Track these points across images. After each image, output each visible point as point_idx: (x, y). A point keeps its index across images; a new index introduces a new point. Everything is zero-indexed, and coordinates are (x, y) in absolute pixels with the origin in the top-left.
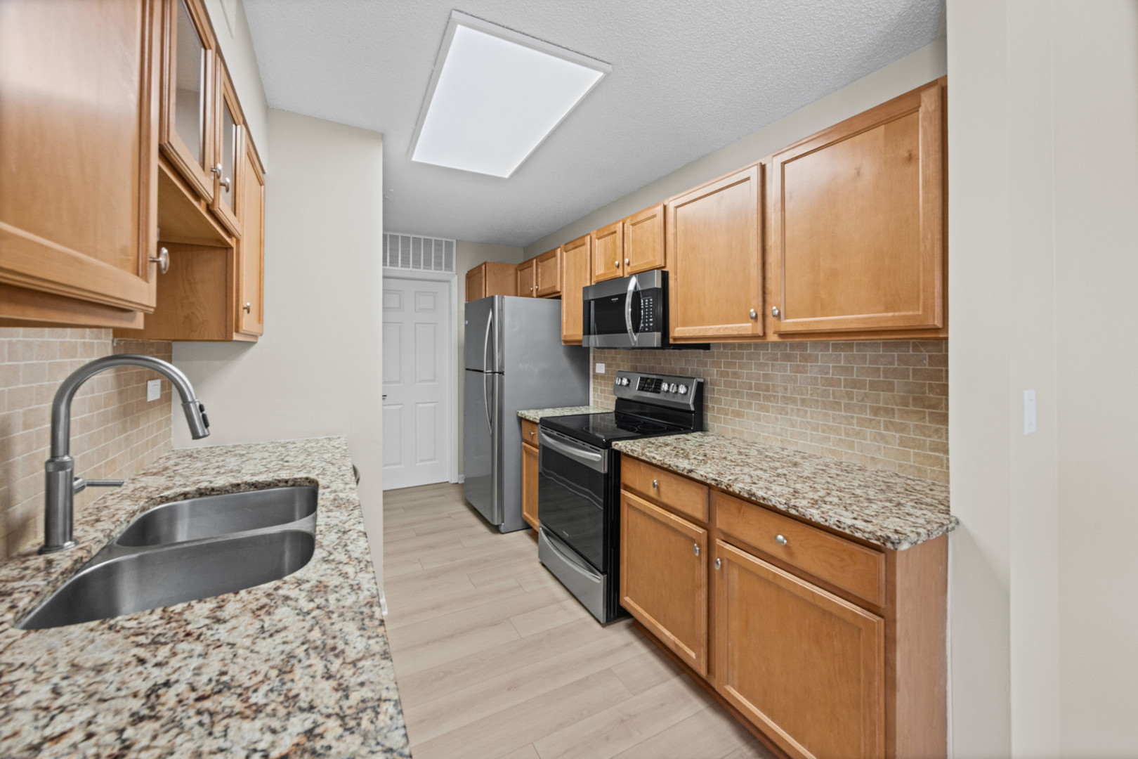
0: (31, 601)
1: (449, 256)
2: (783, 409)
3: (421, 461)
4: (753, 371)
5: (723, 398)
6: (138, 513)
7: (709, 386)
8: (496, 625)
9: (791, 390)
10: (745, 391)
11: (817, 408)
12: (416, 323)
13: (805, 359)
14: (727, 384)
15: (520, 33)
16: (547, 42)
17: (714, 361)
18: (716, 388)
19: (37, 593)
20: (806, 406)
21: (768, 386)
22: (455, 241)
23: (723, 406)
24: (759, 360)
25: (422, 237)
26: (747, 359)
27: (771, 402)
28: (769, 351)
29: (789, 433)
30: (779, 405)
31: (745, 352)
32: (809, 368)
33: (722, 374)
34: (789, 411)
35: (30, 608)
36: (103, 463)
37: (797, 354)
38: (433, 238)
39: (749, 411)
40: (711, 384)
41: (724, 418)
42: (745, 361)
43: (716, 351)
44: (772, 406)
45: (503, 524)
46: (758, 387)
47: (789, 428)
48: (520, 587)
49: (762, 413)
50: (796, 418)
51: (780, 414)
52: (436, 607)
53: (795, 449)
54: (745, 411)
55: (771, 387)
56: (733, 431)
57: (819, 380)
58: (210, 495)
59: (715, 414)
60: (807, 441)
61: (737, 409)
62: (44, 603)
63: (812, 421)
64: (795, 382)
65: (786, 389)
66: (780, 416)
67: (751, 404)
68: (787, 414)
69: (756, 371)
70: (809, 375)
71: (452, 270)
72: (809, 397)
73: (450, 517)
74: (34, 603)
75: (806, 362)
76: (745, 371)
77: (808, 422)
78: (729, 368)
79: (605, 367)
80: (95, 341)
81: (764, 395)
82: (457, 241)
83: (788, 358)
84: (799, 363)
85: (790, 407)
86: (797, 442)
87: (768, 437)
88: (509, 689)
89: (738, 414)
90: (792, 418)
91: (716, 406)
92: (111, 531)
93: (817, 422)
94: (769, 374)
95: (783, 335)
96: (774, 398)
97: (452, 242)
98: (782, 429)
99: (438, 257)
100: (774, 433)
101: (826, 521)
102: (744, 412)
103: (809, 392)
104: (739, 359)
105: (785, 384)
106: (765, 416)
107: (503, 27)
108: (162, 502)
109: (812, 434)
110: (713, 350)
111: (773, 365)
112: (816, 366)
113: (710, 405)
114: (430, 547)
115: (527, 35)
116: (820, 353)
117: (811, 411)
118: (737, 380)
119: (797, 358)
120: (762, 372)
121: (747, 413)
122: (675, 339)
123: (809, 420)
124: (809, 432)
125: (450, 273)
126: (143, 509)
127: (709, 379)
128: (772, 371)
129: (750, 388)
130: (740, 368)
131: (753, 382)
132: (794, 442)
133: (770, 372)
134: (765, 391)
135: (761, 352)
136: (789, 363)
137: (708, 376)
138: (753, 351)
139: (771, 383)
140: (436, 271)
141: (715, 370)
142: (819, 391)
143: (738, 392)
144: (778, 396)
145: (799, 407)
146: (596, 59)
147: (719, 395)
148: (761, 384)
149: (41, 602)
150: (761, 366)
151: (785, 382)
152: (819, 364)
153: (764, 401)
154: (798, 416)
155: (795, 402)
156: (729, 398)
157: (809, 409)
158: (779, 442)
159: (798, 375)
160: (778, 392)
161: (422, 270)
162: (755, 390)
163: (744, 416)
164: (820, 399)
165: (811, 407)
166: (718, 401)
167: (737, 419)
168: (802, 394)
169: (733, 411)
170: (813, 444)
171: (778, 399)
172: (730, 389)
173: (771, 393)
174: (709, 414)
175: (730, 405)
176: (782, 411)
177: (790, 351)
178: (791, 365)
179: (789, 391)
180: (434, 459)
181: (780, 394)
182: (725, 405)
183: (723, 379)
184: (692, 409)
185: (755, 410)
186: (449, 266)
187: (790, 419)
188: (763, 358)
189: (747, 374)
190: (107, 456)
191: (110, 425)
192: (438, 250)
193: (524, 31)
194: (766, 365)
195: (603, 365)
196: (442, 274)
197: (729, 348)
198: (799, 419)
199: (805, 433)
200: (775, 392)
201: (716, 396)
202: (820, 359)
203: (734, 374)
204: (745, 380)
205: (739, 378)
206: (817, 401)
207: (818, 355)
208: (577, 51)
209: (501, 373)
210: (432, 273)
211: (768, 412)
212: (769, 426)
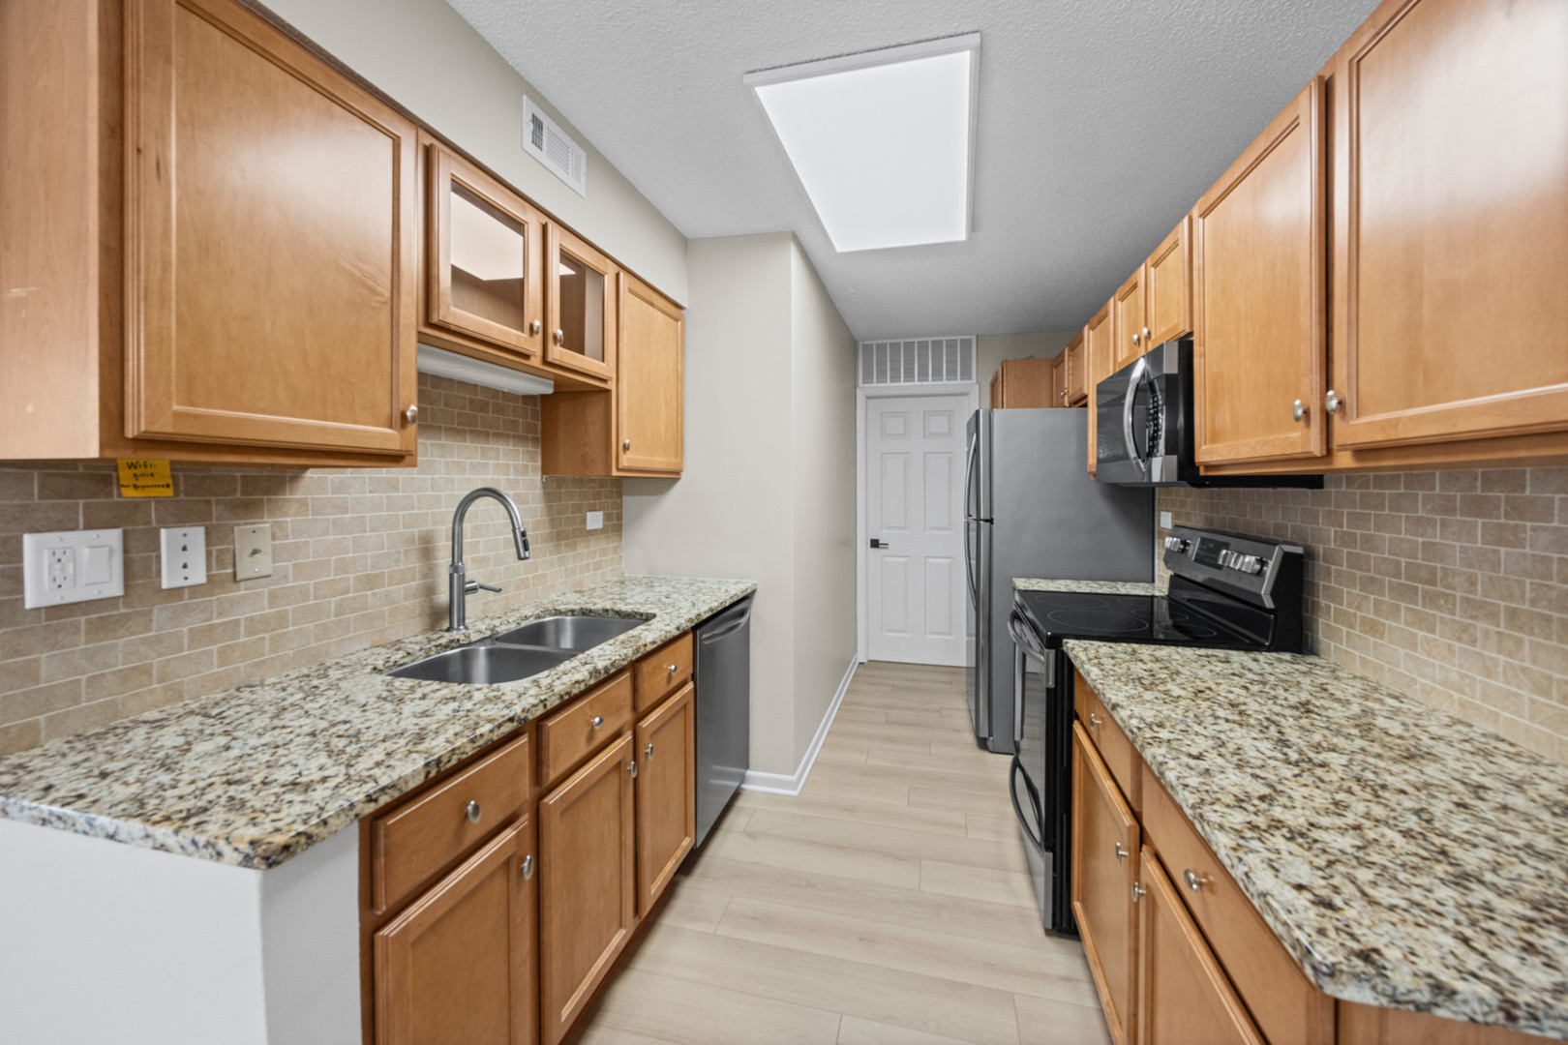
0: (403, 657)
1: (966, 360)
2: (1465, 629)
3: (932, 633)
4: (1403, 536)
5: (1345, 589)
6: (532, 619)
7: (1321, 563)
8: (900, 859)
9: (1483, 584)
10: (1387, 579)
11: (1548, 637)
12: (925, 453)
13: (1517, 510)
14: (1355, 561)
15: (830, 58)
16: (868, 51)
17: (1330, 512)
18: (1333, 567)
19: (409, 654)
20: (1521, 629)
21: (1433, 571)
22: (974, 338)
23: (1344, 608)
24: (1416, 511)
25: (930, 339)
26: (1391, 509)
27: (1439, 608)
28: (1437, 491)
29: (1478, 687)
30: (1457, 618)
31: (1387, 492)
32: (1529, 533)
33: (1346, 539)
34: (1478, 636)
35: (402, 662)
36: (531, 575)
37: (1499, 498)
38: (944, 338)
39: (1394, 624)
40: (1326, 560)
41: (1348, 632)
42: (1387, 512)
43: (1333, 490)
44: (1442, 619)
45: (991, 738)
46: (1413, 572)
47: (1478, 678)
48: (966, 827)
49: (1420, 633)
50: (1495, 655)
51: (1459, 639)
52: (849, 810)
53: (1491, 729)
54: (1387, 622)
55: (1439, 575)
56: (1364, 662)
57: (1555, 568)
58: (588, 615)
59: (1332, 623)
60: (1522, 717)
61: (1371, 616)
62: (415, 663)
63: (1534, 667)
64: (1495, 565)
65: (1472, 581)
66: (1457, 645)
67: (1398, 608)
68: (1473, 642)
69: (1408, 537)
70: (1527, 550)
71: (970, 379)
72: (1527, 606)
73: (939, 711)
74: (406, 660)
75: (1521, 518)
76: (1387, 535)
77: (1524, 670)
78: (1357, 527)
79: (1172, 518)
80: (521, 478)
81: (1424, 591)
82: (977, 336)
83: (1477, 506)
84: (1503, 521)
85: (1481, 625)
86: (1497, 714)
87: (1433, 689)
88: (861, 939)
89: (1373, 628)
90: (1485, 653)
91: (1333, 605)
92: (495, 626)
93: (1549, 672)
94: (1435, 544)
95: (1361, 452)
96: (1446, 601)
97: (970, 340)
98: (1463, 676)
99: (952, 363)
100: (1445, 683)
101: (1233, 866)
102: (1383, 625)
103: (1528, 595)
104: (1376, 508)
105: (1472, 571)
106: (1427, 640)
107: (806, 62)
108: (556, 614)
109: (1532, 701)
110: (1330, 489)
111: (1444, 525)
112: (1545, 529)
113: (1323, 602)
114: (890, 740)
115: (840, 56)
116: (1557, 497)
117: (1531, 641)
118: (1372, 555)
119: (1498, 508)
120: (1420, 540)
121: (1390, 627)
122: (1208, 467)
123: (1527, 664)
124: (1526, 694)
125: (969, 382)
126: (539, 617)
127: (1320, 549)
128: (1442, 537)
129: (1398, 575)
130: (1378, 528)
131: (1403, 560)
132: (1492, 712)
133: (1438, 540)
134: (1426, 583)
135: (1420, 493)
136: (1480, 521)
137: (1319, 542)
138: (1402, 490)
139: (1439, 565)
140: (948, 382)
141: (1333, 530)
142: (1553, 594)
143: (1372, 580)
144: (1454, 597)
145: (1502, 630)
146: (951, 36)
147: (1340, 584)
148: (1419, 566)
149: (413, 661)
150: (1418, 525)
151: (1470, 565)
152: (1555, 524)
153: (1424, 606)
154: (1499, 651)
155: (1492, 616)
156: (1356, 591)
157: (1526, 638)
158: (1457, 706)
159: (1503, 550)
160: (1454, 589)
161: (930, 383)
162: (1406, 579)
163: (1383, 633)
164: (1556, 615)
165: (1532, 634)
166: (1337, 597)
167: (1372, 639)
168: (1510, 597)
169: (1363, 619)
170: (1536, 726)
171: (1454, 605)
172: (1359, 573)
173: (1439, 588)
174: (1321, 620)
175: (1359, 608)
176: (1463, 632)
177: (1482, 491)
178: (1483, 524)
179: (1479, 588)
180: (949, 634)
181: (1458, 594)
182: (1350, 605)
183: (1345, 550)
184: (1269, 603)
185: (1406, 623)
186: (966, 374)
187: (1481, 655)
188: (1424, 507)
189: (1392, 540)
190: (536, 570)
191: (539, 546)
192: (952, 354)
193: (831, 54)
194: (1431, 522)
195: (1170, 514)
196: (958, 384)
197: (1357, 484)
198: (1502, 658)
199: (1516, 695)
200: (1447, 587)
201: (1333, 584)
202: (1556, 512)
203: (1366, 539)
204: (1386, 556)
205: (1373, 550)
206: (1548, 619)
207: (1551, 501)
208: (916, 40)
209: (991, 521)
210: (945, 384)
211: (1433, 631)
212: (1434, 666)
